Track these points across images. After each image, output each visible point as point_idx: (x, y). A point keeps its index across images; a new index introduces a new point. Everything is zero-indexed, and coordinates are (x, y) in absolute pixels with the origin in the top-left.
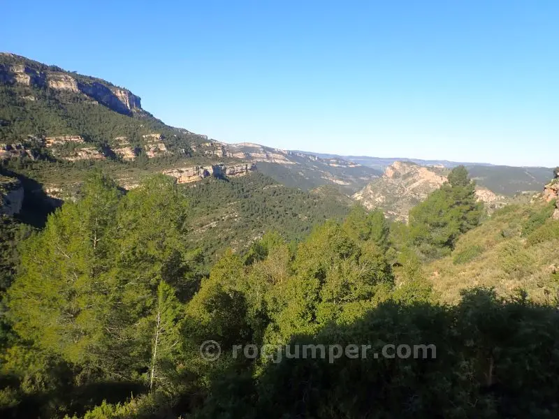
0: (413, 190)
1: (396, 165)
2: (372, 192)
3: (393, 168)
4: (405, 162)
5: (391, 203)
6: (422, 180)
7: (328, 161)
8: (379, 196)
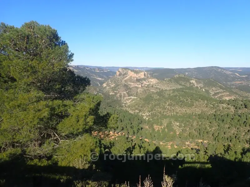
0: (125, 81)
1: (120, 70)
2: (110, 82)
3: (119, 71)
4: (124, 68)
5: (116, 87)
6: (129, 76)
7: (94, 69)
8: (113, 84)
